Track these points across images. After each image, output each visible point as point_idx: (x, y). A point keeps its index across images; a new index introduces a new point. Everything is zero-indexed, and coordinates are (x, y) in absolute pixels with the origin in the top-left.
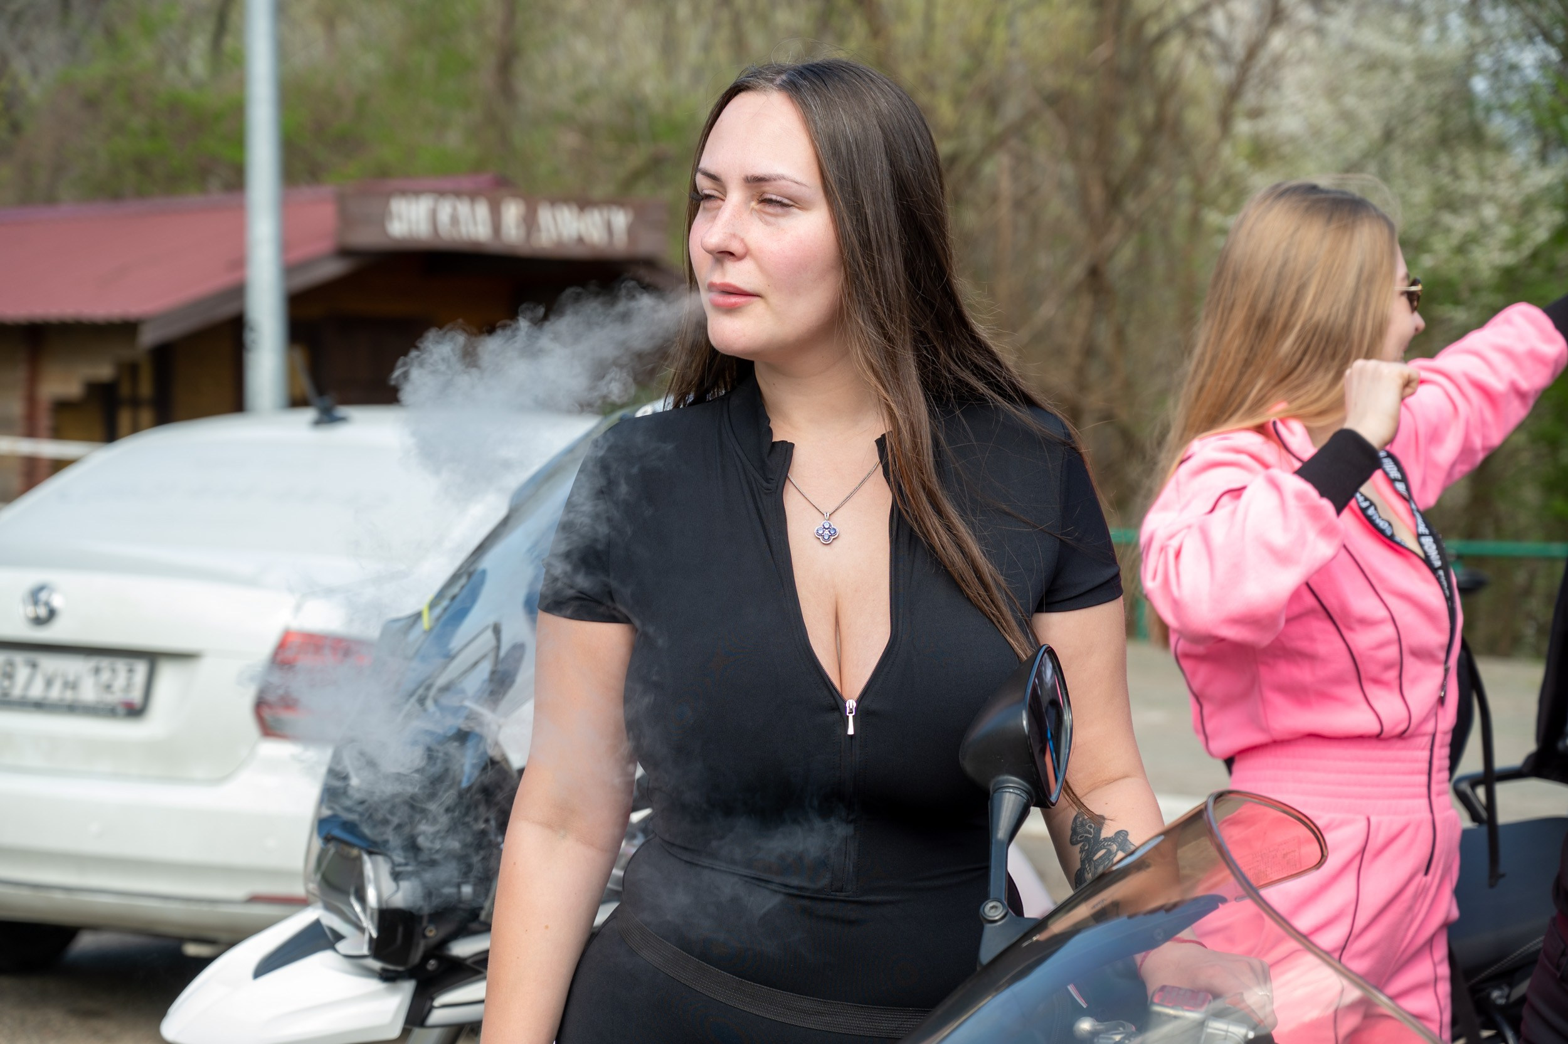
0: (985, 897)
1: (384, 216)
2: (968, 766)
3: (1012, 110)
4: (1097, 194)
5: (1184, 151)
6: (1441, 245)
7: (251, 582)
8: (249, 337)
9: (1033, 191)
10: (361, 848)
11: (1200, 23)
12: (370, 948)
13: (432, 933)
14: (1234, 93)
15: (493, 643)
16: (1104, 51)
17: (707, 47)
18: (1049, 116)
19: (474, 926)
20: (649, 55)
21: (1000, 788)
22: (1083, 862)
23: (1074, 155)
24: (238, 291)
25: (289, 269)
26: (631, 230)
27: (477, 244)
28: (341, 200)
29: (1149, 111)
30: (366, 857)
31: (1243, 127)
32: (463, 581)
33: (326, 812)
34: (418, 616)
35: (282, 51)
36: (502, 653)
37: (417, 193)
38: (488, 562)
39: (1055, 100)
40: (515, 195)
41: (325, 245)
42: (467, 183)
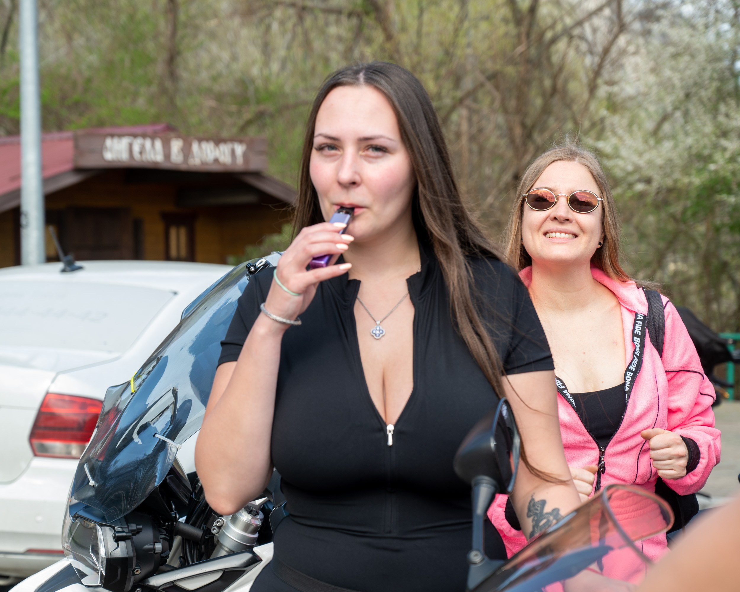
0: (469, 548)
1: (102, 148)
2: (458, 470)
3: (468, 84)
4: (518, 131)
5: (568, 106)
6: (720, 159)
7: (25, 365)
8: (23, 221)
9: (480, 130)
10: (95, 522)
11: (576, 32)
12: (101, 581)
13: (139, 572)
14: (597, 72)
15: (173, 400)
16: (521, 49)
17: (289, 48)
18: (489, 86)
19: (163, 568)
20: (255, 53)
21: (478, 484)
22: (534, 527)
23: (505, 111)
24: (17, 193)
25: (46, 181)
26: (245, 155)
27: (156, 163)
28: (76, 139)
29: (548, 83)
30: (98, 528)
31: (603, 91)
32: (154, 363)
33: (75, 501)
34: (128, 383)
35: (40, 54)
36: (178, 406)
37: (120, 136)
38: (168, 352)
39: (493, 77)
40: (178, 137)
41: (68, 166)
42: (149, 129)
